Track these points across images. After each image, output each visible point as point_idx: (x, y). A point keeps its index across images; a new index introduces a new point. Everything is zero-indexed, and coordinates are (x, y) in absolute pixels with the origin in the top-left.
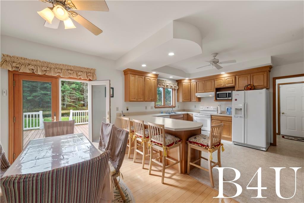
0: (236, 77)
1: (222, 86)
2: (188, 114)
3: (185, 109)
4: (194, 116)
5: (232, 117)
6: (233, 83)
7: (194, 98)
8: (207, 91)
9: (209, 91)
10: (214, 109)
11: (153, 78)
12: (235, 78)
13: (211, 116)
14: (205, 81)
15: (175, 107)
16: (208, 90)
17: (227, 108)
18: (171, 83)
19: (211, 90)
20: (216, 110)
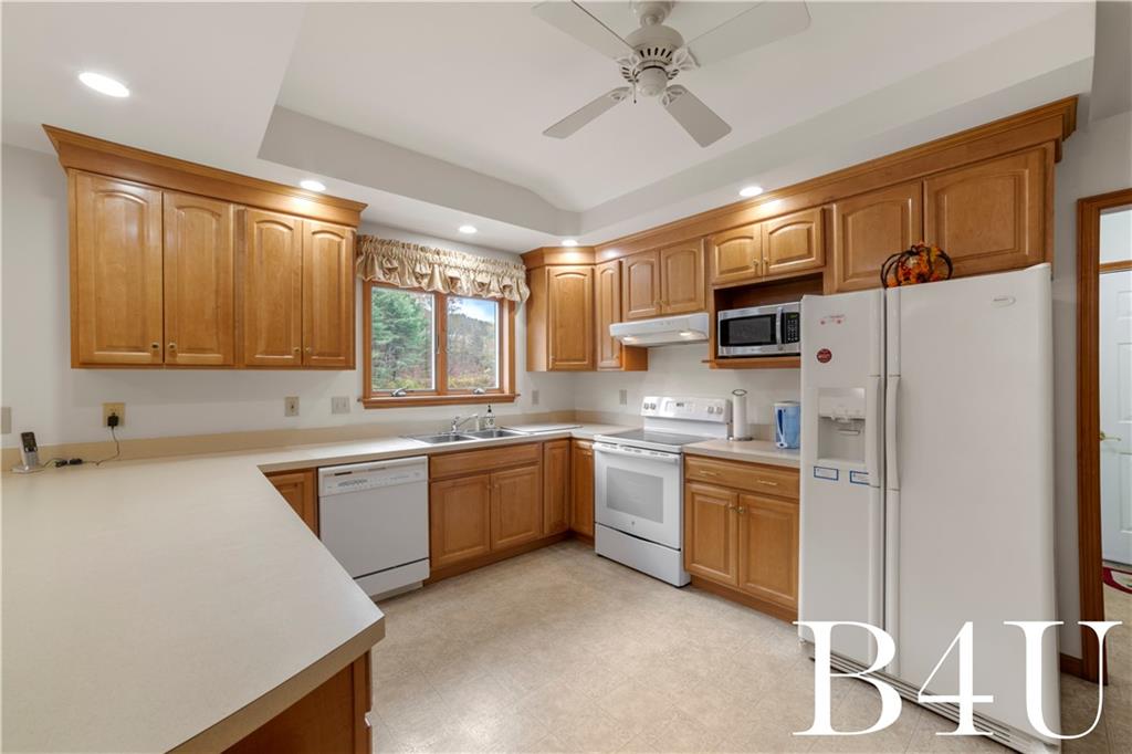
0: (831, 211)
1: (748, 276)
2: (571, 439)
3: (577, 408)
4: (596, 453)
5: (797, 471)
6: (809, 254)
7: (607, 353)
8: (669, 311)
9: (679, 307)
10: (711, 411)
11: (316, 226)
12: (826, 218)
13: (684, 455)
14: (659, 251)
15: (511, 399)
16: (676, 302)
17: (778, 406)
18: (482, 267)
19: (691, 300)
20: (721, 418)
